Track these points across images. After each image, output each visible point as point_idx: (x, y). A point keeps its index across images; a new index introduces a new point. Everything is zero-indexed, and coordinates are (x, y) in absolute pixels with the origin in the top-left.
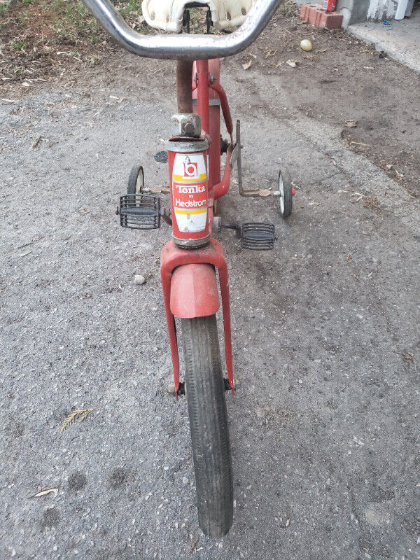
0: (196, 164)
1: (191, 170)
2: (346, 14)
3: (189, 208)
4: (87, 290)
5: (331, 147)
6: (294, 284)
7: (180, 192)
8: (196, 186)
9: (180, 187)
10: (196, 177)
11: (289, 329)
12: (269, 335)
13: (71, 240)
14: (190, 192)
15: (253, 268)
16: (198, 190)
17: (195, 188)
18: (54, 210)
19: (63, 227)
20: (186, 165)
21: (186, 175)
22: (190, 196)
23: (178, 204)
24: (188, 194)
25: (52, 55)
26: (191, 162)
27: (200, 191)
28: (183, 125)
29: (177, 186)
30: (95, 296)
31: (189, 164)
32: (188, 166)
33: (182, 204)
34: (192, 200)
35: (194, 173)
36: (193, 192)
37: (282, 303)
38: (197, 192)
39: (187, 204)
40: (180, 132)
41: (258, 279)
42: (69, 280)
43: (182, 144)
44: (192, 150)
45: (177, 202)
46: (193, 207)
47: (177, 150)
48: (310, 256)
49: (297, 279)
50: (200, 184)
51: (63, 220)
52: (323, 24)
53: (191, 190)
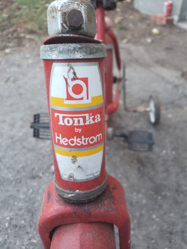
0: (85, 80)
1: (77, 89)
2: (176, 18)
3: (76, 146)
4: (19, 177)
5: (177, 82)
6: (165, 175)
7: (61, 123)
8: (87, 115)
9: (61, 116)
10: (85, 101)
11: (165, 214)
12: (150, 219)
13: (15, 139)
14: (76, 124)
15: (135, 161)
16: (90, 121)
17: (84, 118)
18: (8, 119)
19: (11, 130)
20: (69, 81)
21: (69, 98)
22: (76, 130)
23: (59, 140)
24: (73, 127)
25: (24, 38)
26: (79, 76)
27: (92, 122)
28: (64, 14)
29: (56, 114)
30: (23, 181)
31: (74, 79)
32: (72, 84)
33: (64, 141)
34: (79, 136)
35: (84, 94)
36: (82, 123)
37: (158, 190)
38: (87, 123)
39: (72, 142)
40: (60, 27)
41: (139, 169)
42: (8, 168)
43: (61, 47)
44: (78, 56)
45: (57, 137)
46: (82, 146)
47: (54, 57)
48: (174, 153)
49: (167, 171)
50: (93, 112)
51: (12, 125)
52: (164, 22)
53: (78, 121)
